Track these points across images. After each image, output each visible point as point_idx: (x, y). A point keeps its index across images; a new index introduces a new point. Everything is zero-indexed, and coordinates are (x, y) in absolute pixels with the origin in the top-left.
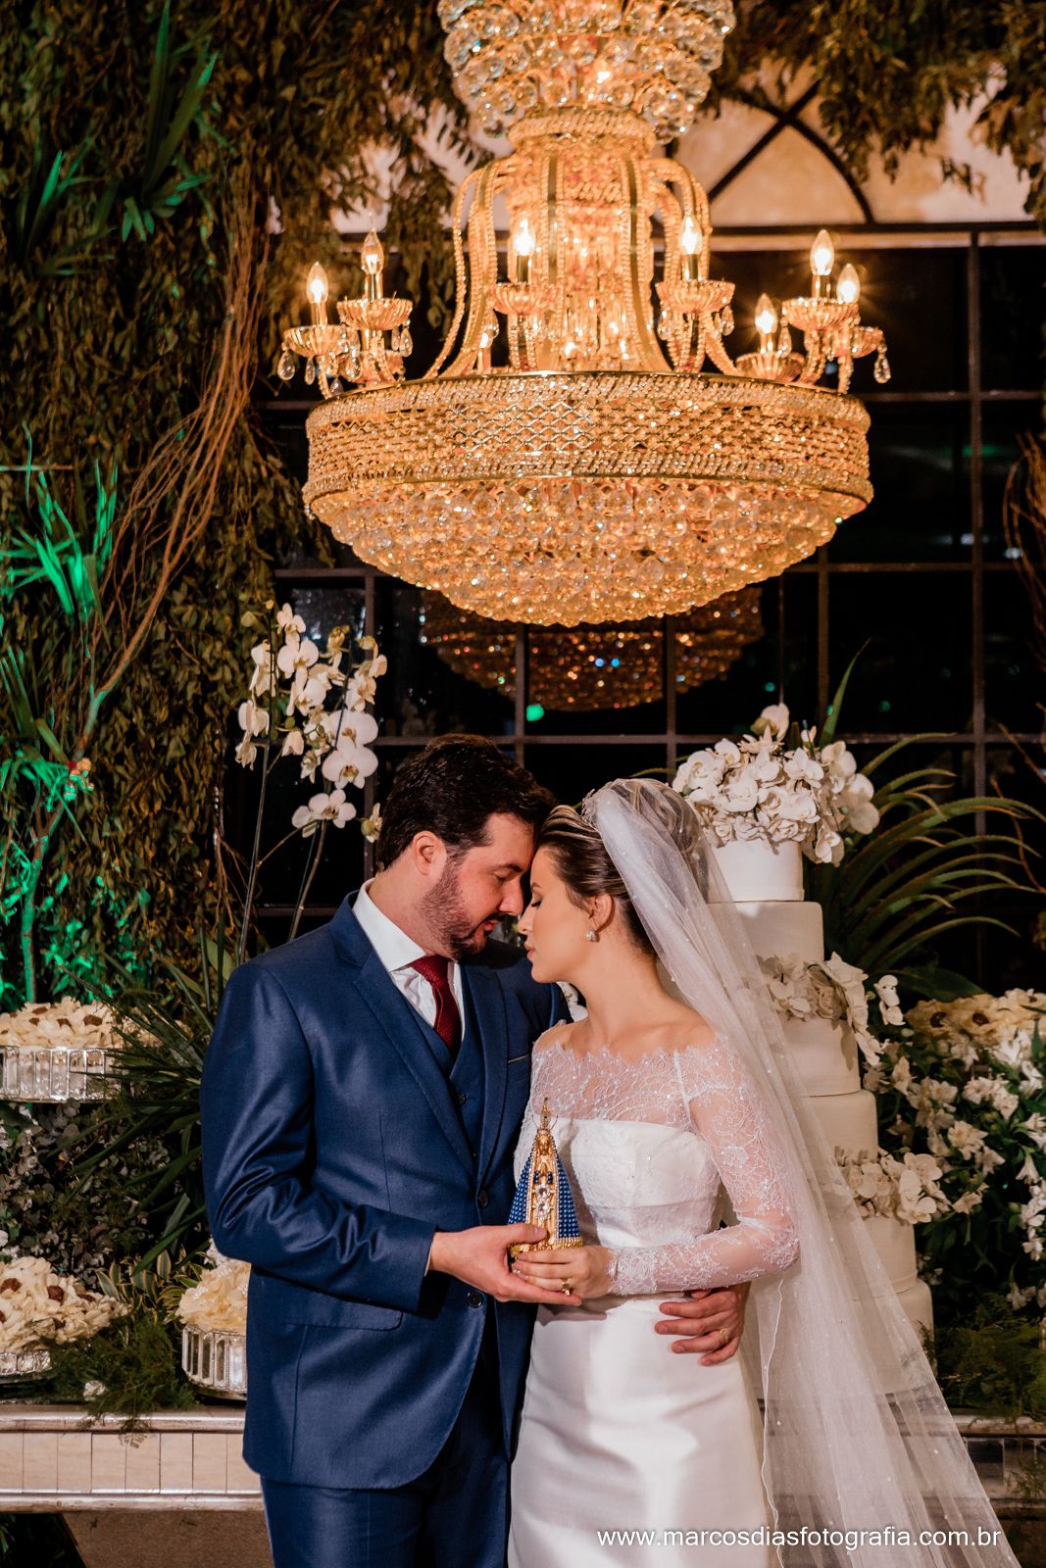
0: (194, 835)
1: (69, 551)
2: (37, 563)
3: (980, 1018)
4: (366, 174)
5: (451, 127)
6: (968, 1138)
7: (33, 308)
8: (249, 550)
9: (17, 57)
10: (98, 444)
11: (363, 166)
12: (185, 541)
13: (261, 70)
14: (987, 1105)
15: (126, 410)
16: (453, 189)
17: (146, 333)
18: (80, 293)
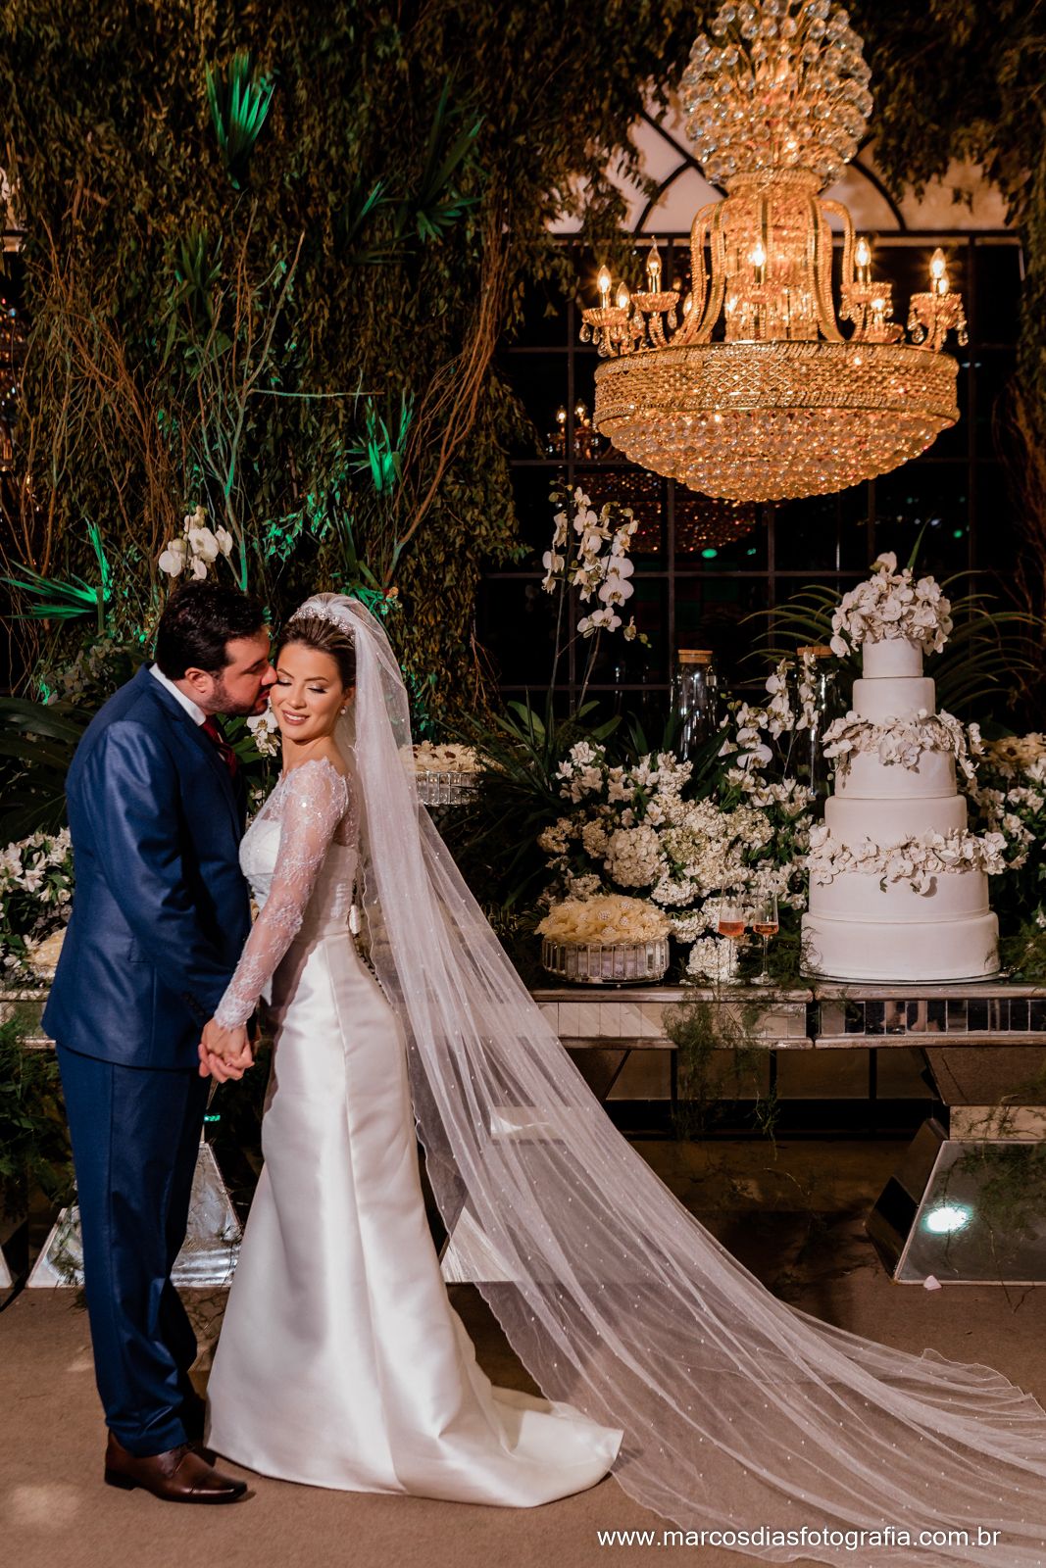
0: (461, 637)
1: (384, 450)
2: (365, 457)
3: (1012, 751)
4: (571, 194)
5: (626, 163)
6: (1014, 823)
7: (350, 285)
8: (494, 448)
9: (340, 115)
10: (394, 376)
11: (569, 189)
12: (454, 442)
13: (503, 124)
14: (1023, 804)
15: (412, 354)
16: (628, 205)
17: (426, 301)
18: (383, 275)
